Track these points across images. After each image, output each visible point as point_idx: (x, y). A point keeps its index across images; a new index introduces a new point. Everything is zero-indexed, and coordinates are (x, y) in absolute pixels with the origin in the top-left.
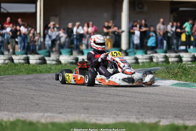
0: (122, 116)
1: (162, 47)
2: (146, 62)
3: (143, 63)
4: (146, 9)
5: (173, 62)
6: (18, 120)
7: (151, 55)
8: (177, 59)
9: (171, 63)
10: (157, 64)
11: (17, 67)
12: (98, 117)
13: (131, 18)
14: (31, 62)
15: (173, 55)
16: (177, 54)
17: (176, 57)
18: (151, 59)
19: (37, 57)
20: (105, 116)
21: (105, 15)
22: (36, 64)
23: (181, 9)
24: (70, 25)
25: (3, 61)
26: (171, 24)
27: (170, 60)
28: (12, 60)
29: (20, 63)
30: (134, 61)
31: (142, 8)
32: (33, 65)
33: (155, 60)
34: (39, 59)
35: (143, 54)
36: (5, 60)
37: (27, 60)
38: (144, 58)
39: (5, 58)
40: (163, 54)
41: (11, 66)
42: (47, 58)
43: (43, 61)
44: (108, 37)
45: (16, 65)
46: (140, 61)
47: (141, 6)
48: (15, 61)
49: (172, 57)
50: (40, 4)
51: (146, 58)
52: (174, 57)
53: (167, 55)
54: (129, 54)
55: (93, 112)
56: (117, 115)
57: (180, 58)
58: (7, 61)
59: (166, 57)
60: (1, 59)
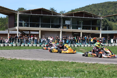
4: (66, 33)
6: (34, 60)
13: (62, 36)
15: (73, 45)
19: (39, 45)
21: (56, 35)
26: (72, 37)
28: (33, 45)
32: (38, 47)
37: (37, 45)
43: (41, 46)
45: (34, 47)
50: (40, 32)
57: (74, 45)
59: (71, 45)
60: (30, 45)
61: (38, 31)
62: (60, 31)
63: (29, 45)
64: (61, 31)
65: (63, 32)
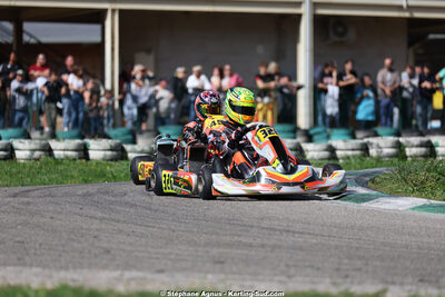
0: (299, 279)
1: (389, 123)
2: (354, 156)
3: (348, 158)
4: (351, 35)
5: (415, 157)
6: (65, 287)
7: (366, 140)
8: (423, 150)
9: (409, 159)
10: (379, 160)
11: (61, 168)
12: (244, 280)
14: (93, 154)
15: (416, 140)
16: (425, 139)
17: (421, 145)
18: (365, 149)
19: (105, 143)
20: (261, 277)
21: (260, 49)
22: (104, 159)
23: (432, 36)
24: (180, 72)
25: (28, 153)
26: (408, 70)
27: (409, 152)
28: (49, 151)
29: (67, 158)
30: (326, 154)
31: (343, 34)
32: (98, 163)
33: (373, 152)
34: (111, 150)
35: (347, 138)
36: (33, 150)
37: (84, 151)
38: (350, 147)
39: (33, 146)
40: (392, 139)
41: (47, 164)
42: (128, 147)
43: (120, 153)
44: (266, 100)
45: (58, 162)
46: (339, 153)
47: (340, 30)
48: (56, 153)
49: (412, 146)
50: (111, 25)
51: (355, 147)
52: (417, 146)
53: (401, 140)
54: (315, 137)
55: (235, 269)
56: (289, 277)
57: (430, 147)
58: (37, 154)
59: (399, 146)
60: (23, 150)
61: (97, 17)
62: (300, 16)
63: (16, 144)
64: (305, 11)
65: (321, 24)
